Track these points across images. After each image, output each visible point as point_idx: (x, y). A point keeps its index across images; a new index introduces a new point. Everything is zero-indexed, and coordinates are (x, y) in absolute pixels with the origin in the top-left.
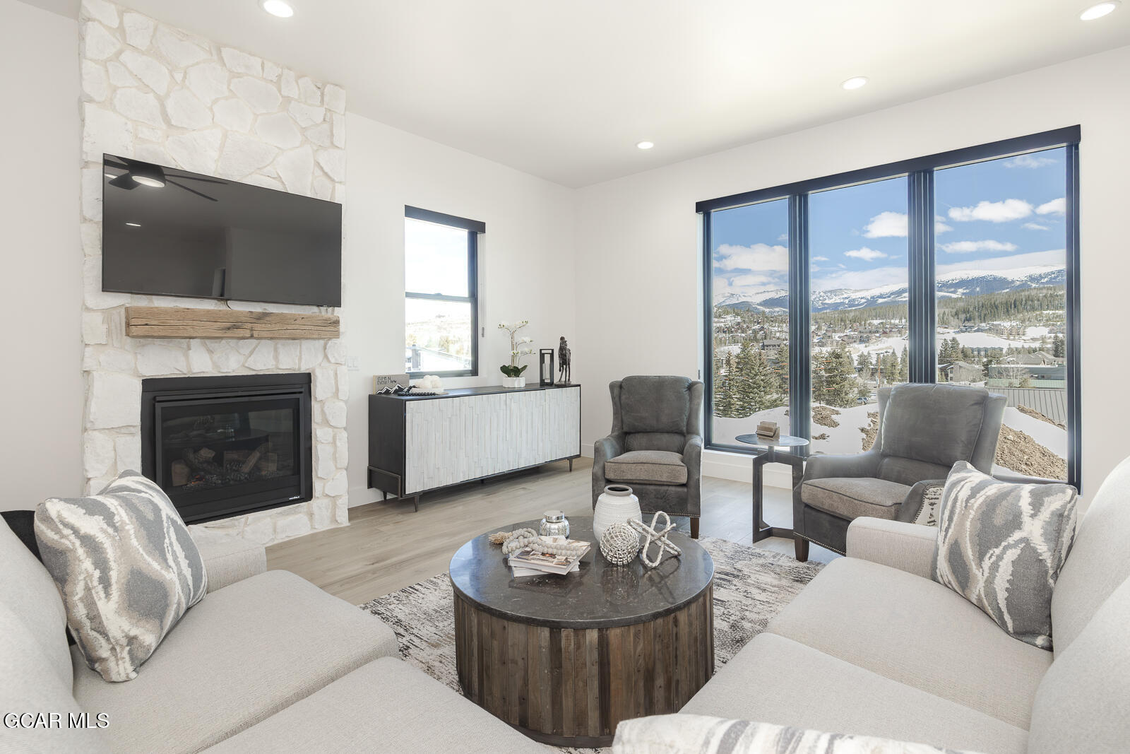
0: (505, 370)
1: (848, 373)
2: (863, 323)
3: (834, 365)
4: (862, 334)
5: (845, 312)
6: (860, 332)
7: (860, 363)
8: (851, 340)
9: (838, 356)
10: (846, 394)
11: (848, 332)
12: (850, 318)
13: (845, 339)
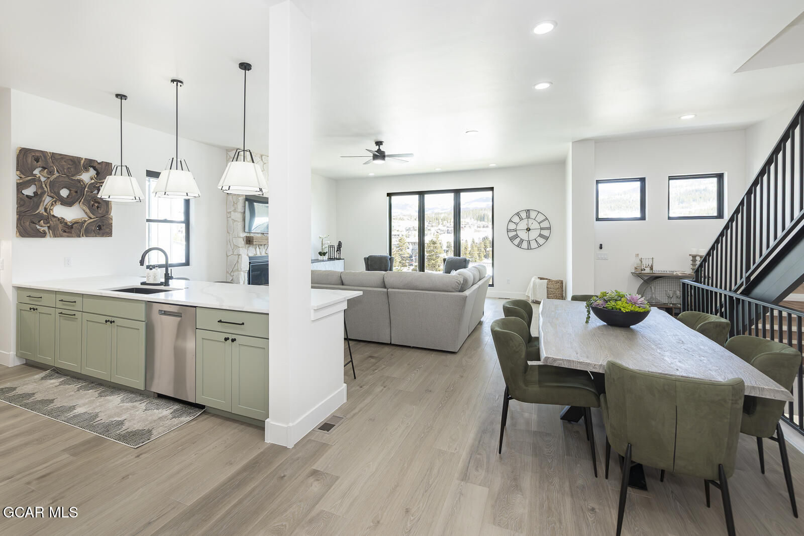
0: (320, 254)
1: (440, 253)
2: (449, 221)
3: (432, 248)
4: (448, 228)
5: (439, 214)
6: (448, 227)
7: (448, 247)
8: (442, 232)
9: (434, 243)
10: (439, 266)
11: (441, 227)
12: (442, 218)
13: (439, 231)
